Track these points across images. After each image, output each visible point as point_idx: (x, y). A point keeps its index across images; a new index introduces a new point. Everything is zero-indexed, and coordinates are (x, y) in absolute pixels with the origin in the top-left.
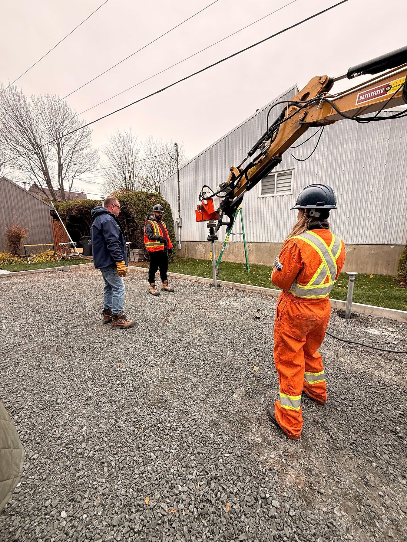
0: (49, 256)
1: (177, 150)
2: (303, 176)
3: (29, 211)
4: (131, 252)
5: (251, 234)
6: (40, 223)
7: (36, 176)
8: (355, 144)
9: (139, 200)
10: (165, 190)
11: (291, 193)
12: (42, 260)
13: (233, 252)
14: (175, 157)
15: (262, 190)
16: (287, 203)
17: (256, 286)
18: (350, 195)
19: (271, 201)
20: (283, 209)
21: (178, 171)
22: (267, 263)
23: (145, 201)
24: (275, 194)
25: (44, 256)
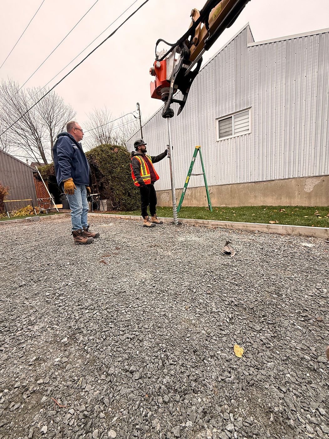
0: (28, 211)
1: (139, 109)
2: (261, 113)
3: (14, 174)
4: (100, 202)
5: (212, 178)
6: (24, 184)
7: (32, 152)
8: (316, 70)
9: (103, 151)
10: (131, 147)
11: (249, 132)
12: (22, 214)
13: (195, 197)
14: (137, 116)
15: (220, 133)
16: (246, 143)
17: (221, 220)
18: (314, 124)
19: (230, 144)
20: (242, 149)
21: (141, 128)
22: (229, 204)
23: (108, 152)
24: (233, 136)
25: (24, 211)
